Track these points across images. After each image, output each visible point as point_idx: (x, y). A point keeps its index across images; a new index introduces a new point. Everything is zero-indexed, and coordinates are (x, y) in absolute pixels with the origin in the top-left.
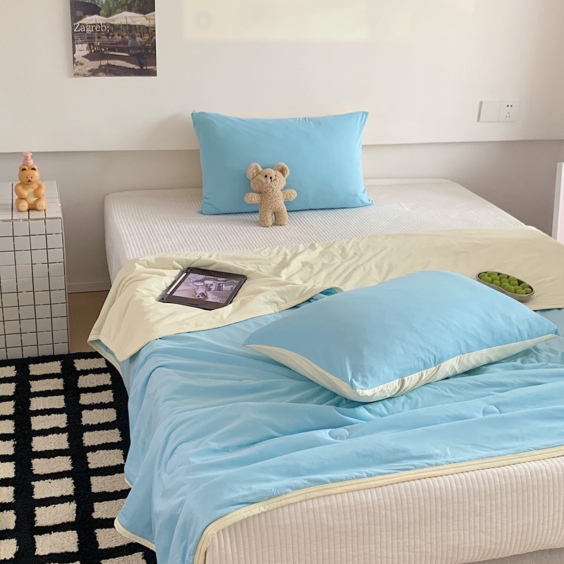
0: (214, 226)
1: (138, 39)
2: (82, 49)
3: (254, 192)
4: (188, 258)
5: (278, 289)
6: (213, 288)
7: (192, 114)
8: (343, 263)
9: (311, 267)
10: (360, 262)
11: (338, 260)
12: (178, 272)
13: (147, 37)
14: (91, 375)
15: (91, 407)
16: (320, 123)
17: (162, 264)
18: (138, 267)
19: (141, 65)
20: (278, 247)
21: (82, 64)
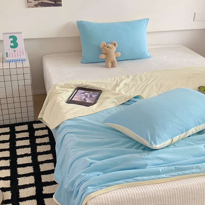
0: (87, 68)
3: (103, 54)
4: (78, 83)
5: (116, 96)
6: (88, 96)
7: (77, 22)
8: (141, 84)
9: (128, 86)
10: (148, 83)
11: (139, 82)
12: (74, 89)
14: (40, 131)
15: (40, 144)
16: (129, 24)
17: (67, 86)
18: (57, 88)
19: (55, 2)
20: (114, 77)
21: (31, 2)
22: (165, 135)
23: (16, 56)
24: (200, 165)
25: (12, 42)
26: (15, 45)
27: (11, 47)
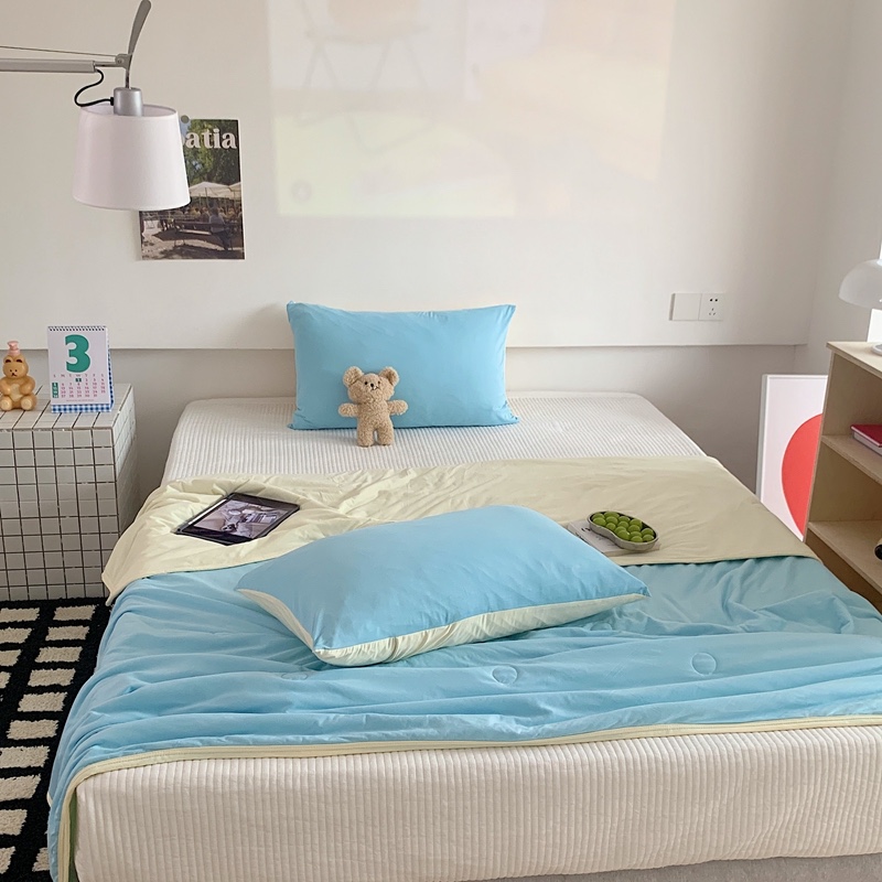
1: (221, 215)
2: (152, 227)
3: (351, 402)
4: (233, 481)
5: (321, 522)
6: (250, 519)
7: (287, 305)
8: (431, 494)
9: (388, 499)
10: (453, 494)
11: (427, 490)
12: (219, 497)
13: (232, 212)
16: (446, 318)
17: (200, 487)
18: (169, 490)
19: (226, 246)
20: (360, 472)
21: (152, 244)
22: (369, 625)
23: (83, 394)
24: (444, 717)
25: (72, 353)
26: (81, 362)
27: (70, 367)
